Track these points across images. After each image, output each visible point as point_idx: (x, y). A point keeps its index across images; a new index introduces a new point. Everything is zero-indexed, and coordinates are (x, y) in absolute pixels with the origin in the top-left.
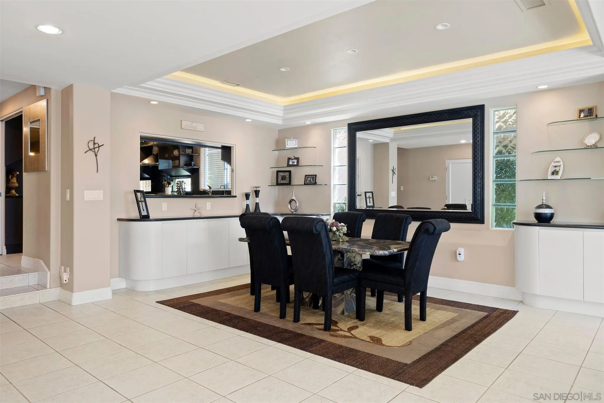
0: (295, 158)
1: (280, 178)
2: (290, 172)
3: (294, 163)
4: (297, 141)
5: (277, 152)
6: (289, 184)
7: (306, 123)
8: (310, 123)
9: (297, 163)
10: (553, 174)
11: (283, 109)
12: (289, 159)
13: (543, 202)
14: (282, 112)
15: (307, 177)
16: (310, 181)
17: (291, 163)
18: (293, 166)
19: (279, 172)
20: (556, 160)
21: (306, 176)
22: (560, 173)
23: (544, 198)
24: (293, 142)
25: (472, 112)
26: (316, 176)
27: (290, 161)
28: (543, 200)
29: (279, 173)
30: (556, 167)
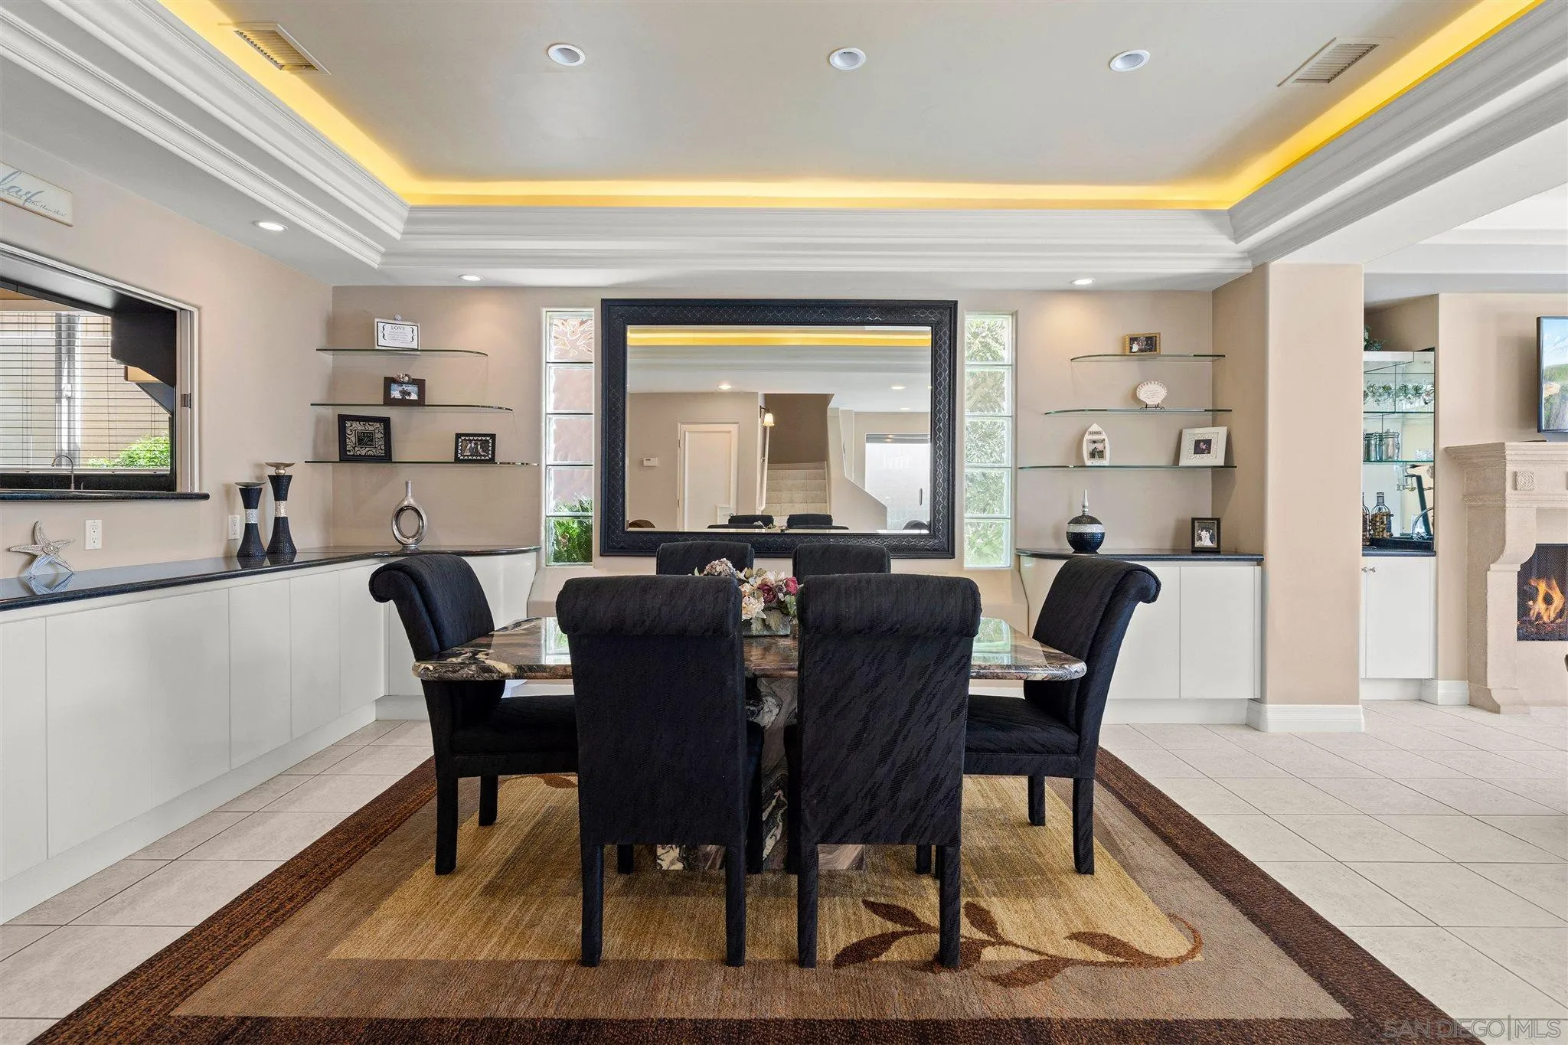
0: (414, 382)
1: (352, 439)
2: (386, 422)
3: (409, 394)
4: (415, 328)
5: (328, 357)
6: (387, 458)
7: (465, 278)
8: (478, 279)
9: (419, 396)
10: (1093, 455)
11: (406, 214)
12: (389, 382)
13: (1084, 511)
14: (401, 227)
15: (465, 440)
16: (474, 452)
17: (396, 394)
18: (403, 403)
19: (348, 420)
20: (1092, 429)
21: (458, 436)
22: (1107, 453)
23: (1087, 504)
24: (402, 331)
25: (932, 313)
26: (493, 437)
27: (394, 386)
28: (1084, 507)
29: (348, 424)
30: (1094, 442)
